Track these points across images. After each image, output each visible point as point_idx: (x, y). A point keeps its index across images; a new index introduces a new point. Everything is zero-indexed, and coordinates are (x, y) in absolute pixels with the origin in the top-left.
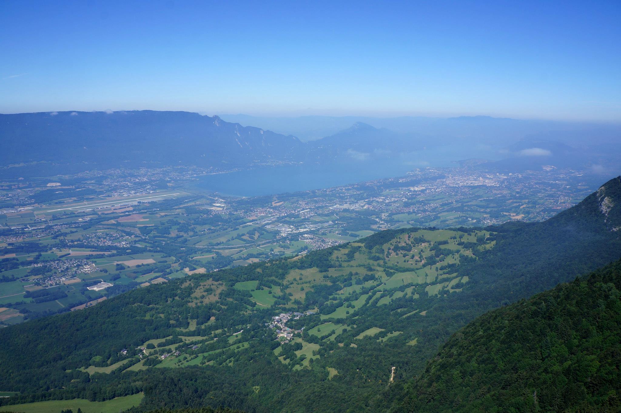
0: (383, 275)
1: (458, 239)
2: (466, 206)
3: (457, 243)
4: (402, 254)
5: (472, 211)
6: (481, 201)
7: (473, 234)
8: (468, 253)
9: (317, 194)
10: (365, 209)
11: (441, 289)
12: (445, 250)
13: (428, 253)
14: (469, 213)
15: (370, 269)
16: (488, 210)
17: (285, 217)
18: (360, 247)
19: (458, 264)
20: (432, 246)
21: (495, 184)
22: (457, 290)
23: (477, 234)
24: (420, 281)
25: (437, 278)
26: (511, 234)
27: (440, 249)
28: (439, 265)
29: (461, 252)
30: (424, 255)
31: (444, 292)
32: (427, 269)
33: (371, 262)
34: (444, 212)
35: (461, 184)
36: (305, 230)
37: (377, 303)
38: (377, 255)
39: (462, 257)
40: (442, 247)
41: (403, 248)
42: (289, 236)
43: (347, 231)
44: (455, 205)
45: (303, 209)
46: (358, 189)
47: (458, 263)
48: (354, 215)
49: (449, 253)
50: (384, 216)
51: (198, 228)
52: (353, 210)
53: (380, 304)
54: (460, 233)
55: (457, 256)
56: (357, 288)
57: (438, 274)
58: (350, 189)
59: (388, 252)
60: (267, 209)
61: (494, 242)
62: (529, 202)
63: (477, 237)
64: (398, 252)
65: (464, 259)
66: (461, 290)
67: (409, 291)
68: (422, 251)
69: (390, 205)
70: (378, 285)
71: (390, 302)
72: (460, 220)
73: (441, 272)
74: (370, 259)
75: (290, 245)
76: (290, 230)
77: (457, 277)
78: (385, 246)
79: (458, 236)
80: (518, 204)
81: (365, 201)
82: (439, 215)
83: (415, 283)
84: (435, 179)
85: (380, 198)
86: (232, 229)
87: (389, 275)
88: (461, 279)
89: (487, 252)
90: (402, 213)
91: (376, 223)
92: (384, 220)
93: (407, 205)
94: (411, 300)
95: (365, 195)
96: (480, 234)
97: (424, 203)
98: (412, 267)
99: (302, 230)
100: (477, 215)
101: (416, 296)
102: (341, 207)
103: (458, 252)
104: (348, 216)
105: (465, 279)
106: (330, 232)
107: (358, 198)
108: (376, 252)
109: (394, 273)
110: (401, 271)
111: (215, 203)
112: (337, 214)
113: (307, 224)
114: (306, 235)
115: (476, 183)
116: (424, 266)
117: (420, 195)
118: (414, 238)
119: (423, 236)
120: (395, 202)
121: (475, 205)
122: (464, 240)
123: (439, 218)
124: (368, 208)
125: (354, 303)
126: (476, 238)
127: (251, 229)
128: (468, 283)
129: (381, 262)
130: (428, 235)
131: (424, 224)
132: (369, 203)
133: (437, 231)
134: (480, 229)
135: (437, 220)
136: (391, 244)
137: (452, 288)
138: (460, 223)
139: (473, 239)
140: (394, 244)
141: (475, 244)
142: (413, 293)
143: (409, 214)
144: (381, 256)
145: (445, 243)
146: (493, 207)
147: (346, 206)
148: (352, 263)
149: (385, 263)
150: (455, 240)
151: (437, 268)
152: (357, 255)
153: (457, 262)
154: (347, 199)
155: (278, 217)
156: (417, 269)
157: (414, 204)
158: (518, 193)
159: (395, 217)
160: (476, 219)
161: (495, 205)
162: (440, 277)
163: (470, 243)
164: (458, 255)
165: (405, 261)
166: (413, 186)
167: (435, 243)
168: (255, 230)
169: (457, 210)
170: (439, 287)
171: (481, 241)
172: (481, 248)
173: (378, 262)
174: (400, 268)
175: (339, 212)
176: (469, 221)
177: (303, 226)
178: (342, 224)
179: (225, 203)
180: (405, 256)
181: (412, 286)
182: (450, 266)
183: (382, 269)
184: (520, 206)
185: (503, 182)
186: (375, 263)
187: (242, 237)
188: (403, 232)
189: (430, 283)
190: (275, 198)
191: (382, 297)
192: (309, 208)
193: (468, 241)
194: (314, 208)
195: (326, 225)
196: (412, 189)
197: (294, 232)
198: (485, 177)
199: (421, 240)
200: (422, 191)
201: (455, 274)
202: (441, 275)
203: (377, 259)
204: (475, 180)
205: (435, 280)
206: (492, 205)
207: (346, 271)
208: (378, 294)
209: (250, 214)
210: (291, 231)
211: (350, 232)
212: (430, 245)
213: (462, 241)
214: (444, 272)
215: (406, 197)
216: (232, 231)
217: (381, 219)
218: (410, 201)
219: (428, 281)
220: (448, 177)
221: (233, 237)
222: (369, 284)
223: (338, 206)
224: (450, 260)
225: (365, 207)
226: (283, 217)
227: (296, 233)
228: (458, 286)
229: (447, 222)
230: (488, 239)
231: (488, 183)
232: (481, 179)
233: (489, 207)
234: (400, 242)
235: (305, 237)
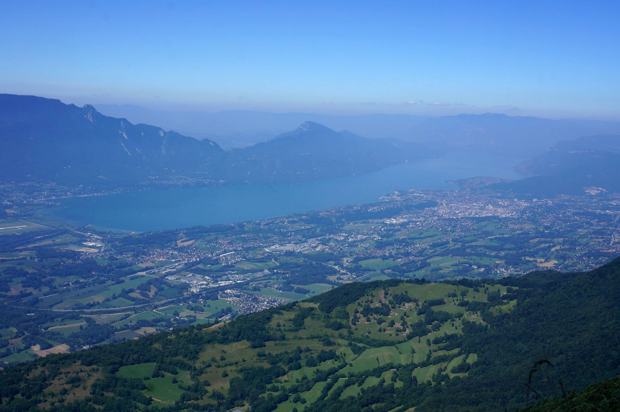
0: (348, 351)
1: (460, 297)
2: (468, 247)
3: (457, 303)
4: (375, 319)
5: (478, 255)
6: (491, 240)
7: (482, 289)
8: (476, 318)
9: (246, 229)
10: (317, 252)
11: (436, 373)
12: (440, 312)
13: (414, 318)
14: (473, 257)
15: (330, 343)
16: (503, 253)
17: (198, 263)
18: (312, 309)
19: (461, 335)
20: (421, 307)
21: (511, 215)
22: (461, 375)
23: (487, 289)
24: (403, 360)
25: (429, 356)
26: (540, 290)
27: (433, 312)
28: (431, 336)
29: (465, 316)
30: (409, 321)
31: (440, 377)
32: (413, 343)
33: (330, 331)
34: (436, 256)
35: (460, 214)
36: (227, 283)
37: (339, 395)
38: (339, 320)
39: (466, 324)
40: (436, 309)
41: (377, 311)
42: (202, 293)
43: (292, 285)
44: (451, 245)
45: (225, 252)
46: (308, 222)
47: (461, 332)
48: (301, 260)
49: (446, 318)
50: (346, 261)
51: (58, 281)
52: (300, 252)
53: (344, 396)
54: (462, 288)
55: (458, 322)
56: (310, 372)
57: (430, 351)
58: (295, 222)
59: (355, 317)
60: (170, 250)
61: (515, 302)
62: (564, 242)
63: (489, 294)
64: (370, 316)
65: (469, 327)
66: (466, 374)
67: (388, 375)
68: (405, 314)
69: (356, 246)
70: (341, 367)
71: (359, 394)
72: (460, 268)
73: (435, 347)
74: (327, 327)
75: (205, 306)
76: (205, 283)
77: (459, 354)
78: (351, 308)
79: (458, 293)
80: (547, 245)
81: (317, 240)
82: (428, 261)
83: (396, 363)
84: (421, 206)
85: (340, 236)
86: (114, 282)
87: (358, 351)
88: (467, 358)
89: (505, 316)
90: (373, 257)
91: (335, 272)
92: (347, 268)
93: (380, 245)
94: (392, 390)
95: (318, 230)
96: (492, 289)
97: (405, 242)
98: (390, 339)
99: (223, 284)
100: (485, 261)
101: (399, 384)
102: (282, 248)
103: (460, 316)
104: (292, 261)
105: (472, 358)
106: (266, 287)
107: (308, 235)
108: (337, 317)
109: (364, 349)
110: (375, 346)
111: (86, 241)
112: (276, 259)
113: (231, 274)
114: (229, 291)
115: (484, 214)
116: (410, 337)
117: (399, 230)
118: (393, 295)
119: (406, 292)
120: (362, 241)
121: (480, 246)
122: (468, 299)
123: (429, 265)
124: (323, 251)
125: (305, 395)
126: (486, 296)
127: (145, 281)
128: (476, 364)
129: (345, 332)
130: (415, 291)
131: (406, 274)
132: (324, 242)
133: (428, 285)
134: (493, 282)
135: (425, 268)
136: (359, 304)
137: (453, 371)
138: (459, 272)
139: (481, 297)
140: (364, 304)
141: (485, 304)
142: (394, 380)
143: (383, 259)
144: (344, 322)
145: (440, 302)
146: (509, 250)
147: (289, 247)
148: (302, 333)
149: (351, 333)
150: (455, 298)
151: (428, 341)
152: (308, 321)
153: (459, 332)
154: (290, 236)
155: (185, 264)
156: (400, 342)
157: (390, 244)
158: (547, 228)
159: (363, 264)
160: (485, 266)
161: (513, 246)
162: (434, 355)
163: (478, 304)
164: (460, 321)
165: (380, 330)
166: (389, 217)
167: (425, 302)
168: (150, 283)
169: (455, 253)
170: (433, 370)
171: (495, 299)
172: (495, 310)
173: (340, 331)
174: (374, 340)
175: (280, 255)
176: (473, 269)
177: (224, 277)
178: (284, 274)
179: (102, 241)
180: (380, 322)
181: (392, 368)
182: (449, 338)
183: (346, 342)
184: (550, 247)
185: (523, 212)
186: (336, 333)
187: (130, 294)
188: (377, 286)
189: (420, 363)
190: (181, 234)
191: (347, 385)
192: (235, 250)
193: (474, 300)
194: (241, 250)
195: (259, 274)
196: (388, 222)
197: (211, 285)
198: (495, 205)
199: (403, 299)
200: (403, 225)
201: (456, 351)
202: (436, 351)
203: (338, 327)
204: (482, 209)
205: (425, 359)
206: (508, 246)
207: (292, 346)
208: (341, 382)
209: (142, 258)
210: (206, 285)
211: (296, 286)
212: (418, 305)
213: (466, 300)
214: (439, 347)
215: (378, 234)
216: (113, 285)
217: (342, 267)
218: (385, 239)
219: (416, 361)
220: (442, 204)
221: (114, 295)
222: (327, 366)
223: (278, 246)
224: (447, 329)
225: (318, 249)
226: (194, 264)
227: (214, 288)
228: (462, 368)
229: (441, 272)
230: (505, 297)
231: (502, 213)
232: (491, 207)
233: (503, 250)
234: (372, 301)
235: (227, 293)
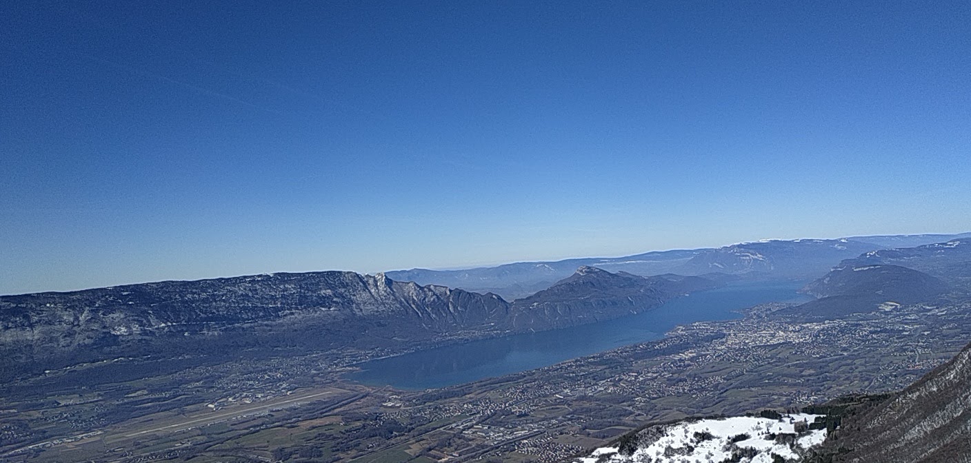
1: (765, 431)
3: (764, 436)
4: (678, 459)
5: (777, 385)
6: (788, 367)
7: (787, 420)
8: (786, 452)
9: (536, 377)
10: (609, 394)
12: (746, 449)
13: (720, 457)
16: (802, 380)
17: (492, 415)
18: (611, 453)
20: (725, 444)
21: (805, 340)
23: (793, 418)
26: (850, 416)
27: (739, 449)
29: (774, 450)
30: (715, 459)
34: (732, 389)
35: (751, 344)
36: (523, 433)
39: (776, 458)
40: (742, 444)
41: (679, 452)
42: (500, 446)
43: (587, 430)
44: (744, 378)
45: (518, 402)
46: (595, 365)
48: (594, 404)
49: (754, 453)
50: (639, 401)
51: (364, 443)
52: (592, 396)
54: (766, 420)
55: (767, 458)
58: (583, 366)
59: (657, 458)
60: (464, 404)
61: (825, 431)
64: (672, 458)
68: (710, 453)
69: (648, 385)
75: (503, 459)
76: (501, 435)
78: (651, 450)
79: (763, 426)
81: (608, 382)
82: (725, 394)
84: (710, 339)
85: (630, 376)
86: (415, 441)
90: (667, 395)
91: (630, 413)
92: (641, 408)
93: (672, 382)
95: (607, 372)
97: (697, 377)
99: (519, 434)
103: (768, 451)
104: (585, 406)
106: (561, 434)
107: (597, 378)
111: (386, 402)
112: (569, 405)
113: (526, 424)
114: (525, 441)
115: (774, 341)
117: (689, 365)
118: (693, 432)
119: (706, 428)
120: (653, 380)
121: (778, 375)
122: (775, 431)
124: (615, 392)
126: (793, 425)
127: (443, 437)
130: (715, 428)
131: (703, 410)
132: (615, 384)
133: (728, 419)
134: (798, 411)
136: (660, 445)
139: (788, 428)
140: (665, 445)
141: (793, 435)
145: (743, 437)
146: (809, 376)
147: (580, 392)
150: (760, 432)
154: (580, 380)
155: (480, 417)
157: (683, 380)
158: (845, 350)
159: (658, 403)
160: (785, 395)
161: (812, 371)
163: (785, 436)
164: (770, 457)
166: (678, 353)
167: (729, 438)
168: (448, 438)
169: (752, 384)
171: (803, 429)
172: (806, 442)
175: (572, 401)
176: (774, 399)
177: (519, 428)
178: (578, 419)
179: (401, 401)
185: (817, 336)
188: (676, 424)
192: (527, 399)
193: (780, 432)
194: (533, 398)
195: (554, 422)
196: (677, 358)
197: (508, 437)
198: (786, 330)
199: (704, 436)
200: (692, 359)
204: (773, 336)
206: (807, 372)
210: (503, 436)
211: (591, 431)
212: (721, 442)
213: (772, 432)
215: (668, 371)
216: (413, 443)
217: (636, 407)
218: (676, 376)
220: (730, 335)
221: (415, 454)
223: (569, 391)
225: (609, 391)
226: (489, 417)
227: (510, 439)
229: (741, 405)
230: (813, 426)
231: (795, 339)
232: (781, 332)
233: (802, 376)
234: (673, 442)
235: (524, 444)
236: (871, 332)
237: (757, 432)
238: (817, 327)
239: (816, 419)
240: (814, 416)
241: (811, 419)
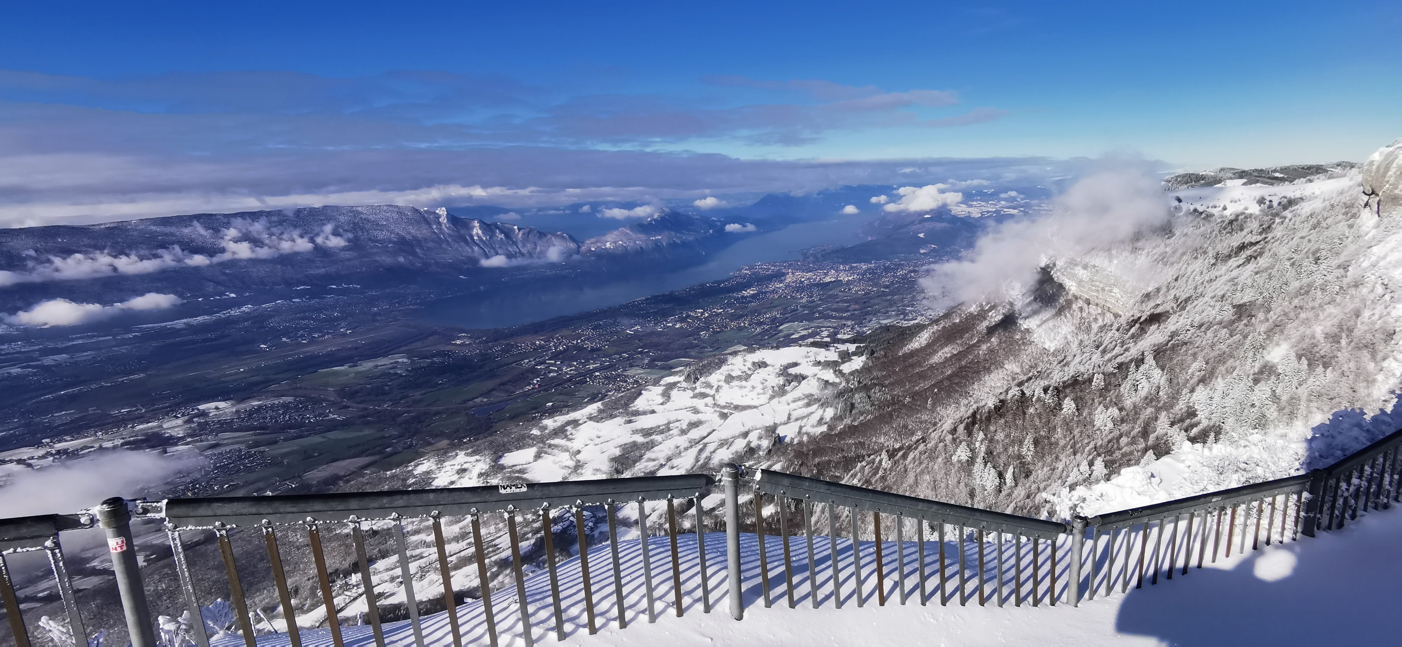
0: (715, 418)
4: (737, 386)
5: (826, 318)
7: (832, 349)
8: (829, 376)
10: (677, 329)
11: (798, 430)
12: (797, 374)
13: (773, 382)
14: (821, 321)
15: (696, 412)
16: (848, 314)
17: (564, 350)
18: (678, 382)
19: (817, 392)
20: (777, 370)
21: (853, 279)
22: (821, 430)
23: (837, 347)
24: (767, 421)
25: (790, 415)
27: (790, 375)
28: (790, 397)
29: (819, 375)
30: (769, 384)
31: (802, 434)
32: (775, 404)
33: (696, 402)
34: (788, 322)
35: (806, 282)
36: (595, 366)
37: (710, 459)
38: (703, 390)
39: (820, 382)
40: (792, 371)
41: (737, 378)
42: (572, 378)
43: (656, 362)
44: (800, 312)
46: (665, 302)
48: (663, 339)
49: (802, 378)
52: (661, 331)
53: (715, 460)
54: (814, 349)
55: (814, 382)
56: (681, 441)
57: (790, 410)
59: (719, 386)
60: (537, 341)
61: (864, 358)
63: (839, 353)
64: (732, 384)
65: (824, 384)
66: (826, 428)
67: (754, 437)
68: (764, 379)
69: (712, 320)
70: (710, 434)
71: (728, 457)
73: (794, 406)
74: (694, 398)
75: (575, 391)
76: (574, 368)
77: (817, 410)
78: (713, 378)
79: (811, 354)
82: (781, 328)
83: (760, 425)
87: (724, 416)
88: (824, 413)
89: (856, 372)
92: (705, 342)
93: (734, 318)
96: (842, 348)
97: (758, 313)
98: (753, 403)
99: (590, 367)
101: (765, 444)
102: (644, 329)
103: (815, 375)
105: (829, 413)
109: (730, 414)
110: (739, 411)
111: (454, 340)
112: (639, 340)
113: (598, 358)
114: (598, 374)
115: (827, 280)
116: (770, 400)
117: (751, 302)
118: (751, 362)
119: (763, 358)
120: (717, 315)
121: (828, 309)
122: (821, 357)
123: (781, 331)
124: (682, 328)
126: (837, 354)
128: (834, 417)
129: (709, 400)
130: (770, 357)
133: (782, 349)
134: (842, 341)
136: (721, 374)
137: (813, 427)
139: (833, 356)
140: (725, 373)
141: (836, 361)
142: (759, 440)
143: (739, 330)
144: (708, 392)
145: (795, 364)
146: (855, 310)
147: (650, 327)
148: (670, 406)
149: (715, 401)
150: (808, 360)
151: (788, 401)
152: (675, 393)
153: (816, 390)
154: (650, 317)
155: (554, 352)
156: (761, 405)
157: (744, 315)
158: (887, 287)
159: (720, 336)
161: (857, 307)
162: (794, 414)
163: (830, 362)
164: (816, 380)
165: (742, 396)
166: (741, 291)
167: (781, 365)
168: (521, 374)
169: (804, 318)
170: (795, 427)
171: (844, 357)
172: (847, 368)
173: (705, 400)
174: (738, 406)
175: (643, 336)
176: (823, 331)
177: (592, 361)
178: (648, 352)
179: (470, 338)
180: (742, 388)
181: (756, 429)
182: (806, 396)
183: (712, 410)
186: (702, 403)
187: (502, 387)
188: (736, 355)
189: (782, 422)
190: (546, 325)
191: (717, 450)
193: (826, 359)
194: (604, 334)
195: (625, 355)
196: (740, 295)
198: (837, 270)
199: (761, 364)
200: (753, 296)
201: (814, 408)
202: (795, 410)
203: (704, 395)
204: (826, 275)
205: (786, 418)
207: (662, 419)
208: (711, 447)
210: (575, 370)
211: (659, 363)
212: (774, 369)
213: (819, 359)
214: (798, 407)
215: (732, 307)
217: (701, 341)
218: (738, 311)
219: (779, 421)
220: (788, 274)
222: (695, 434)
223: (639, 328)
224: (805, 389)
225: (677, 326)
229: (793, 336)
230: (854, 354)
231: (845, 277)
232: (833, 272)
233: (848, 311)
234: (732, 370)
235: (596, 376)
236: (911, 272)
237: (806, 360)
238: (864, 267)
239: (857, 347)
240: (856, 345)
241: (852, 347)
